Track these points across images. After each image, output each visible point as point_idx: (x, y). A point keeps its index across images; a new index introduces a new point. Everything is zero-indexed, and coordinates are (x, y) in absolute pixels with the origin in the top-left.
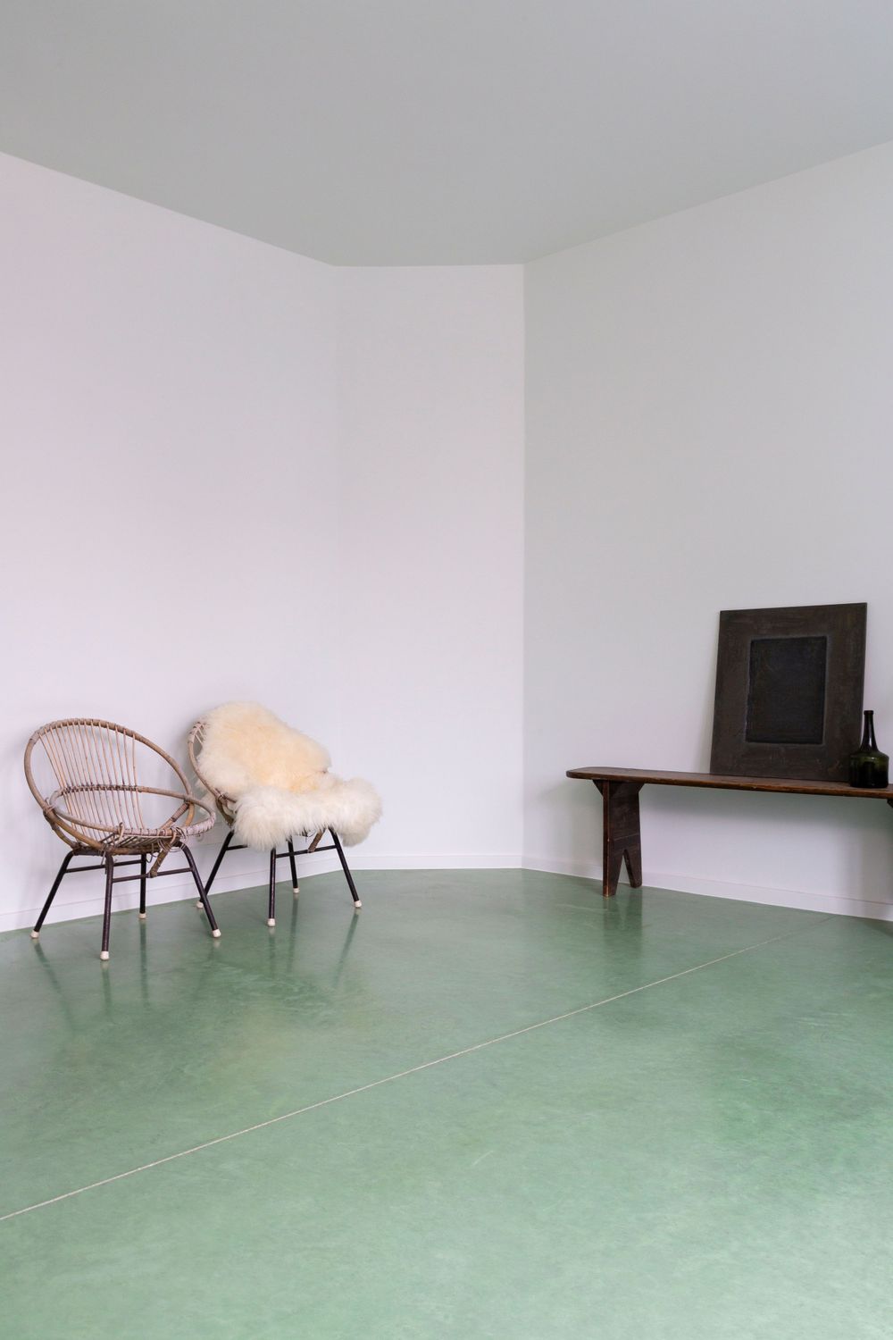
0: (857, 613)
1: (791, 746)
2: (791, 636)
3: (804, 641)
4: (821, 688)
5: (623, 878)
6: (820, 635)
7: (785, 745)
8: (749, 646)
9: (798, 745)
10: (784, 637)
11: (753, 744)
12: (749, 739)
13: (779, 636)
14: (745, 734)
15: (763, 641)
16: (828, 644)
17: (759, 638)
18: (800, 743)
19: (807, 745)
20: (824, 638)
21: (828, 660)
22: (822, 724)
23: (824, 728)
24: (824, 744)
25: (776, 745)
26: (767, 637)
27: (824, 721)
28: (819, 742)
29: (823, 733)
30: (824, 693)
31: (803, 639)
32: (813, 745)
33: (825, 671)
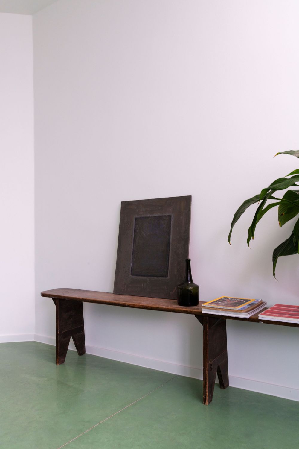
0: (186, 201)
1: (153, 278)
2: (154, 215)
3: (160, 218)
4: (168, 245)
5: (72, 347)
6: (167, 214)
7: (150, 278)
8: (134, 221)
9: (156, 278)
10: (150, 215)
11: (134, 277)
12: (133, 275)
13: (149, 215)
14: (130, 271)
15: (141, 218)
16: (172, 220)
17: (138, 216)
18: (157, 276)
19: (160, 278)
20: (170, 216)
21: (172, 229)
22: (168, 267)
23: (169, 268)
24: (169, 277)
25: (145, 278)
26: (143, 216)
27: (169, 264)
28: (166, 276)
29: (168, 271)
30: (169, 248)
31: (160, 217)
32: (163, 278)
33: (170, 235)
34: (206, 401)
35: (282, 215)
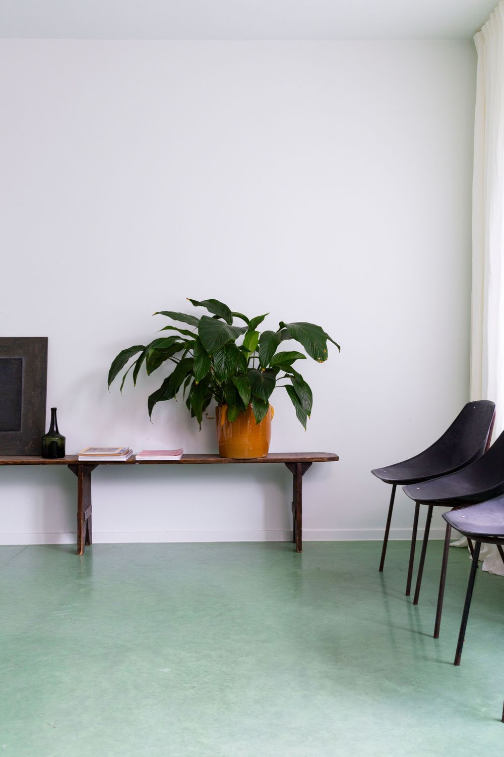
0: (42, 342)
4: (19, 393)
6: (17, 357)
16: (23, 364)
18: (5, 430)
19: (10, 432)
20: (20, 360)
21: (23, 375)
22: (20, 418)
23: (22, 420)
24: (22, 431)
27: (22, 415)
28: (19, 429)
29: (20, 423)
30: (21, 397)
31: (6, 360)
32: (14, 432)
33: (21, 382)
34: (80, 551)
35: (151, 364)
